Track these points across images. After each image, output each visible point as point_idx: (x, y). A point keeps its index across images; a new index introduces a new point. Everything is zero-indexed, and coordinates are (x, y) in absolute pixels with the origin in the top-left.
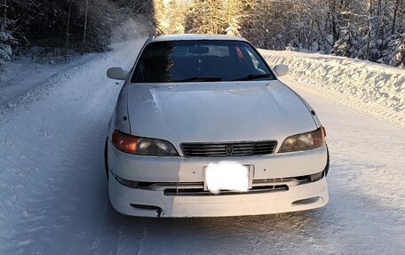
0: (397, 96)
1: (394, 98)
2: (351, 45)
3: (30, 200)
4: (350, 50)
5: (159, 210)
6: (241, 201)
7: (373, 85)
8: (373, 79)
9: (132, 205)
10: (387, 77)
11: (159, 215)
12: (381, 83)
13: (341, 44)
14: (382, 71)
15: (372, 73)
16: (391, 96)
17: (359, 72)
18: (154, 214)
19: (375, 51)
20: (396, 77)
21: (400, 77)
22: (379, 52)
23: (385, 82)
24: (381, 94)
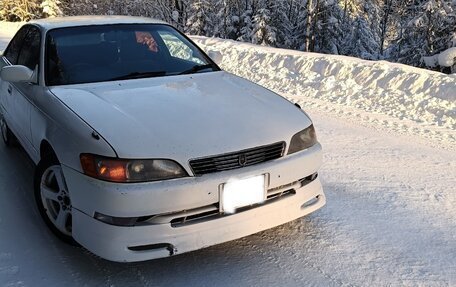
0: (277, 76)
1: (275, 79)
2: (205, 23)
4: (205, 28)
5: (169, 247)
7: (248, 66)
8: (246, 59)
9: (130, 248)
10: (262, 57)
11: (172, 253)
12: (257, 63)
13: (194, 21)
14: (252, 50)
15: (243, 53)
16: (272, 76)
17: (229, 53)
18: (165, 253)
19: (232, 28)
20: (271, 56)
21: (275, 56)
22: (235, 30)
23: (261, 62)
24: (261, 75)
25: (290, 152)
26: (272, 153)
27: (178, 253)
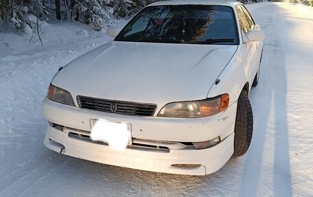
3: (27, 122)
5: (63, 148)
6: (124, 154)
11: (61, 152)
18: (58, 150)
25: (159, 115)
26: (145, 111)
27: (64, 154)
